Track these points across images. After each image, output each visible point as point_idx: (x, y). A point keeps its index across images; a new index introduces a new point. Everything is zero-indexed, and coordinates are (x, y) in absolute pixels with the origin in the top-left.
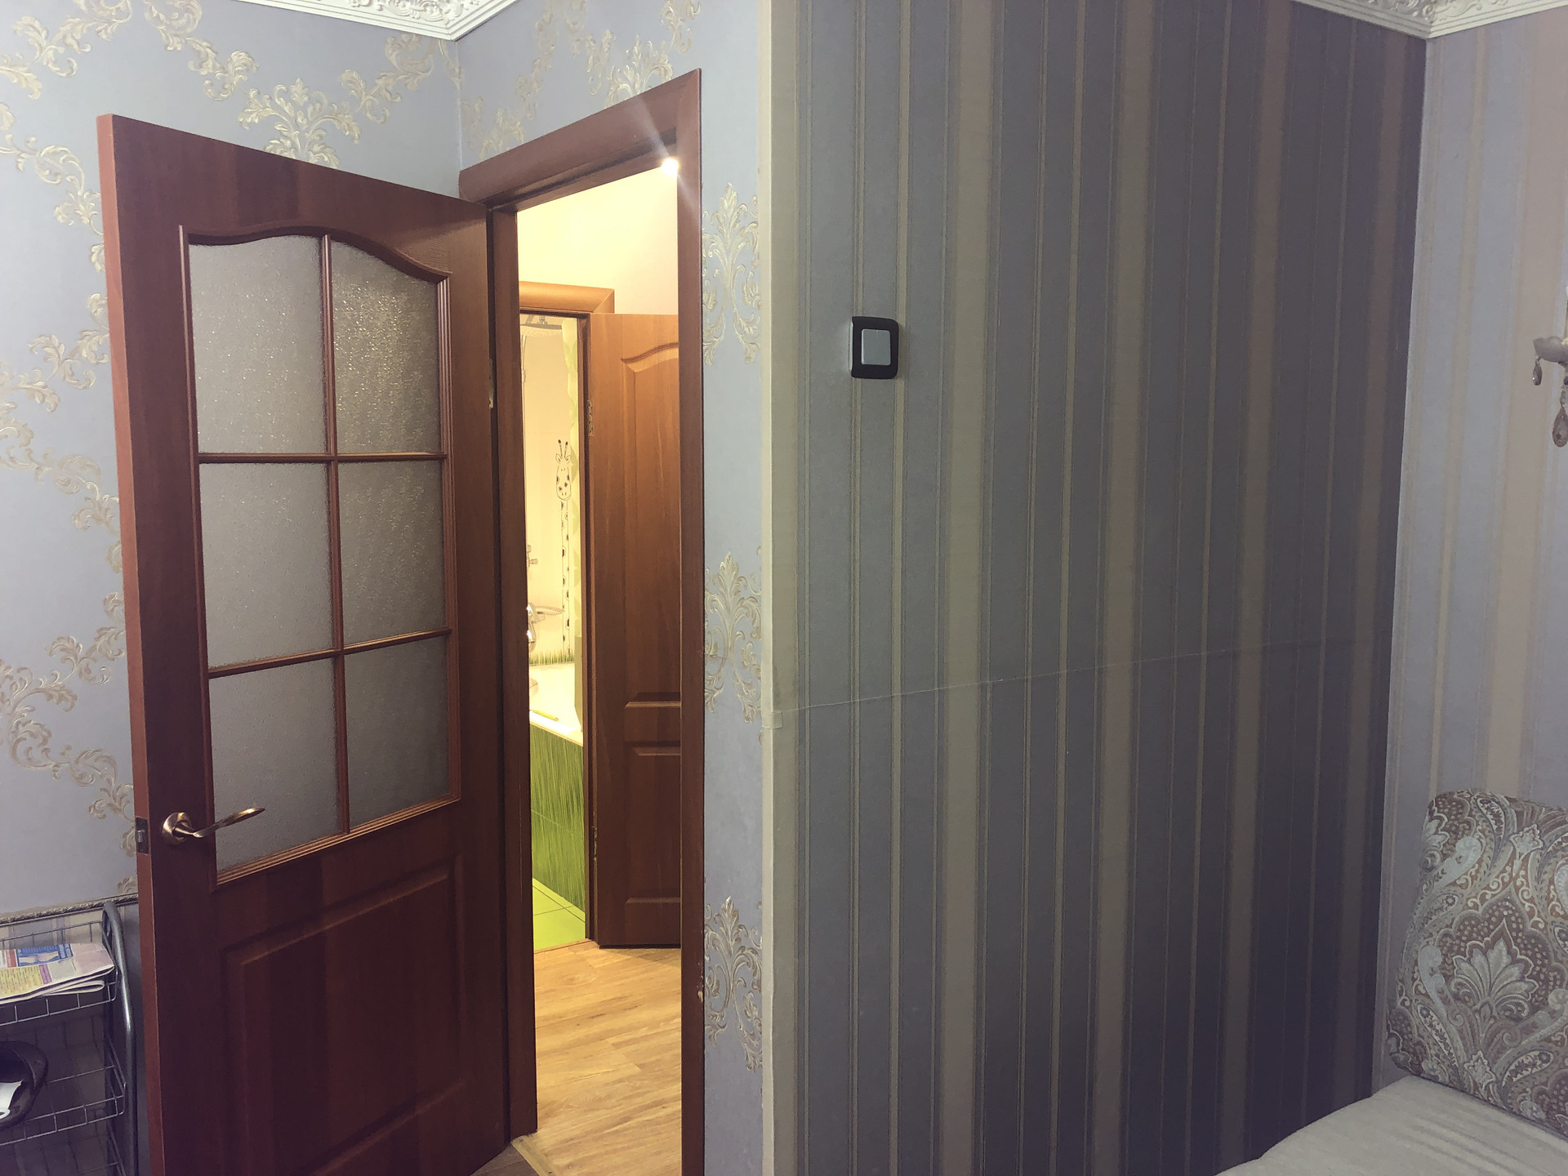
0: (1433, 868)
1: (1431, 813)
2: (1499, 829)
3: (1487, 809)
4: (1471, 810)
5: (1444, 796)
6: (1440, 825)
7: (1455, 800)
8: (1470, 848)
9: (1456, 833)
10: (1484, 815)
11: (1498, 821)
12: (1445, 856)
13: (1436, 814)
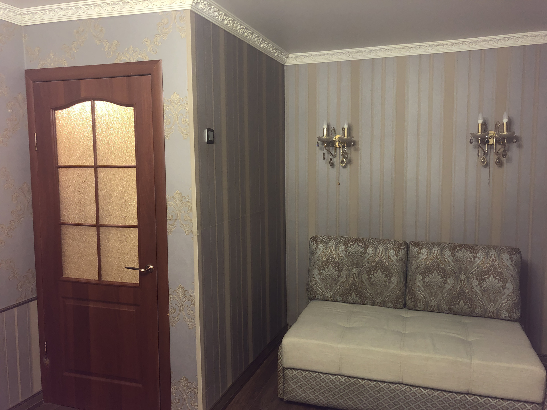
0: (314, 253)
1: (311, 241)
2: (326, 241)
3: (322, 238)
4: (319, 239)
5: (312, 237)
6: (314, 243)
7: (315, 238)
8: (321, 247)
9: (318, 245)
10: (322, 239)
11: (325, 240)
12: (316, 250)
13: (312, 241)
